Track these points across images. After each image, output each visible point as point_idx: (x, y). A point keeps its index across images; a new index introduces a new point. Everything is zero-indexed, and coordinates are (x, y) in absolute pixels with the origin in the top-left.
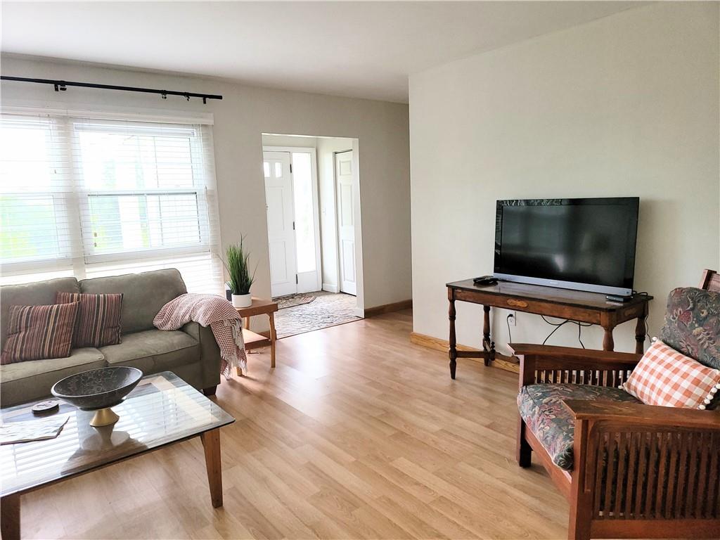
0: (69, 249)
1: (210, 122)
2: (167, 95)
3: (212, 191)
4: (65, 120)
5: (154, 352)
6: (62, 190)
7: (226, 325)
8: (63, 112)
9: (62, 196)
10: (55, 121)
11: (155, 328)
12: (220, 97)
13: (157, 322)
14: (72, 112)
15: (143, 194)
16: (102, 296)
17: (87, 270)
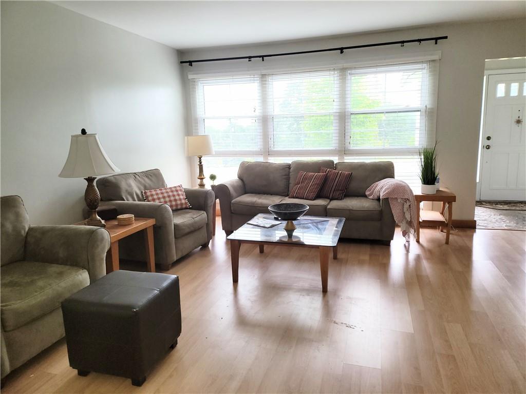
0: (337, 145)
1: (436, 57)
2: (405, 44)
3: (432, 109)
4: (343, 70)
5: (351, 208)
6: (338, 111)
7: (399, 201)
8: (340, 66)
9: (337, 114)
10: (338, 72)
11: (365, 196)
12: (446, 38)
13: (367, 193)
14: (346, 65)
15: (383, 113)
16: (340, 172)
17: (345, 158)
